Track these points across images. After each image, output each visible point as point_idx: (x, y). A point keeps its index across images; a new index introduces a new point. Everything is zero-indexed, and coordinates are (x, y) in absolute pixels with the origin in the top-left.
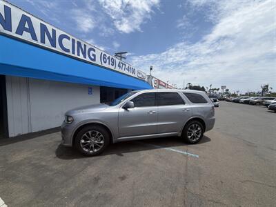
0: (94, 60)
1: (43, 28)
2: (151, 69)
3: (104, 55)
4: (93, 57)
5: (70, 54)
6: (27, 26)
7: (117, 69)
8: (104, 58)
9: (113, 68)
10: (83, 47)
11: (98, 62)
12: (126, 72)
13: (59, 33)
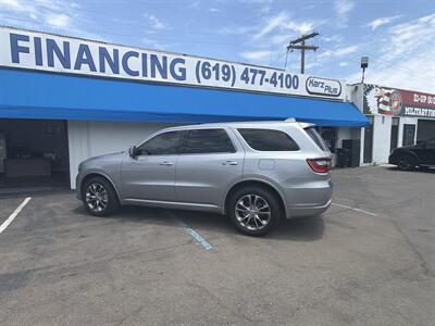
0: (184, 78)
1: (103, 52)
2: (364, 66)
3: (205, 64)
4: (180, 74)
5: (140, 77)
6: (85, 57)
7: (240, 85)
8: (204, 70)
9: (228, 85)
10: (161, 62)
11: (191, 79)
12: (268, 87)
13: (122, 52)
